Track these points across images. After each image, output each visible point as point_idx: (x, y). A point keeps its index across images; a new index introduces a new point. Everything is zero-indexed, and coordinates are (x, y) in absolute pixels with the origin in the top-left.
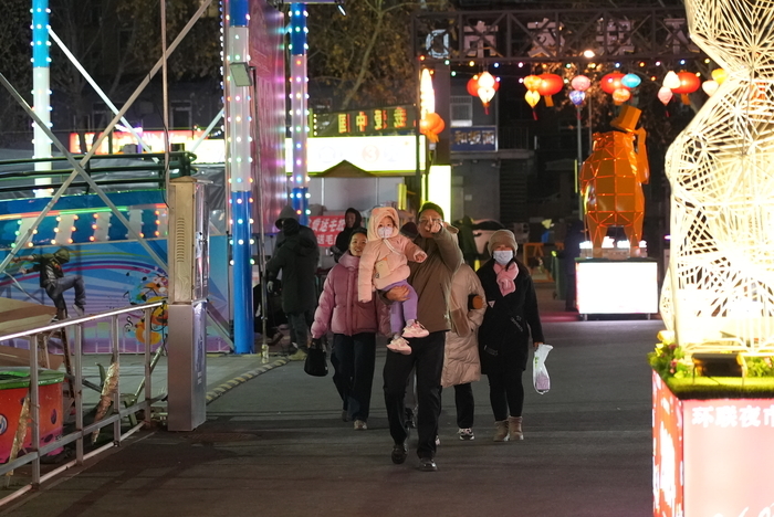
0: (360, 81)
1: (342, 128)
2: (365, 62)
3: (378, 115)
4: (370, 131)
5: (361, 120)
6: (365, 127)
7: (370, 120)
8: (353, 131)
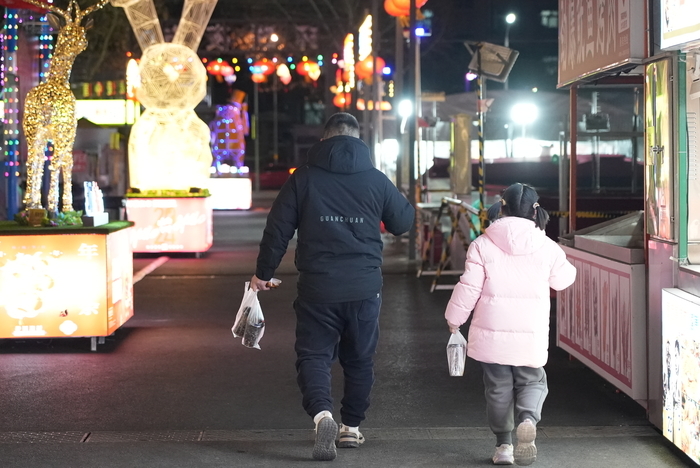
0: (102, 59)
1: (86, 92)
2: (106, 44)
3: (110, 85)
4: (104, 96)
5: (98, 89)
6: (102, 93)
7: (105, 89)
8: (93, 96)
